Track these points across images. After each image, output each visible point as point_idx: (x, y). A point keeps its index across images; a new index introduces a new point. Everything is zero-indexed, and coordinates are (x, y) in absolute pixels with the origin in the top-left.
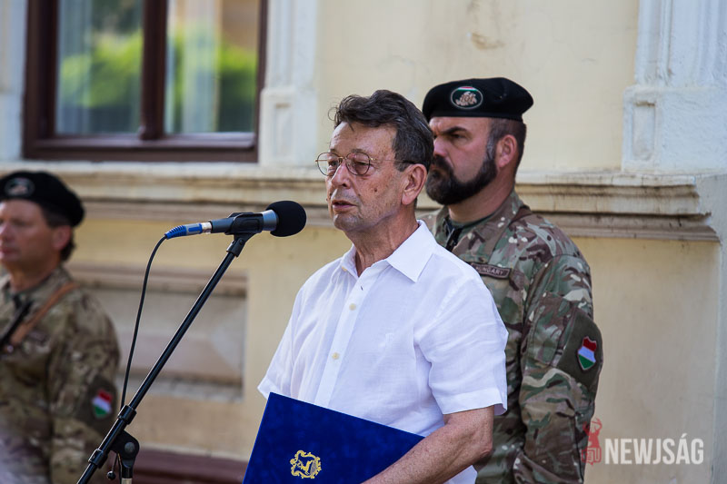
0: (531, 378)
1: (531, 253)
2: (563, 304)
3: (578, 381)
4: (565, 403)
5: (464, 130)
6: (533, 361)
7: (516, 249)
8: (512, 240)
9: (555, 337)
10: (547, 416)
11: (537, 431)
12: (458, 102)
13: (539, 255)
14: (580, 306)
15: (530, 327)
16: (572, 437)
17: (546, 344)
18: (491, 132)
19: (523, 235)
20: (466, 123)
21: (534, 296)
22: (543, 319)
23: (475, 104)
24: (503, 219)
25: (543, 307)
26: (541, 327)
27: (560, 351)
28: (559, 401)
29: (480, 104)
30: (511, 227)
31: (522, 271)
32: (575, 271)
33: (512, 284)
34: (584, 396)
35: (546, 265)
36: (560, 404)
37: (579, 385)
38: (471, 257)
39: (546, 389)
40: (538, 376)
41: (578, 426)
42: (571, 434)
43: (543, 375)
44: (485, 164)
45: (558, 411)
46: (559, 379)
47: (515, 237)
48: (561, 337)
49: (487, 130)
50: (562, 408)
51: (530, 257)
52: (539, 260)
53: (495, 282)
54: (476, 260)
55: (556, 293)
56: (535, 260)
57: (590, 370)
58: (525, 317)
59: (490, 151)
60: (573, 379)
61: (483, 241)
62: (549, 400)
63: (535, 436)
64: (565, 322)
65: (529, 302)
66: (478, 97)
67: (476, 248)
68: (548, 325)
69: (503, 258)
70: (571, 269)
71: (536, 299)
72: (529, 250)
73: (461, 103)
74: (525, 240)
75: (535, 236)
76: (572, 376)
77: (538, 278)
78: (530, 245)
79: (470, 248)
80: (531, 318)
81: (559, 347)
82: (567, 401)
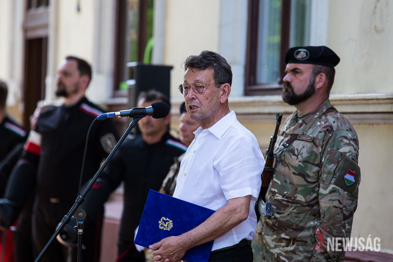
0: (322, 190)
1: (324, 129)
2: (338, 153)
3: (345, 190)
4: (337, 201)
5: (300, 69)
6: (324, 182)
7: (319, 128)
8: (319, 123)
9: (333, 170)
10: (329, 208)
11: (324, 215)
12: (298, 57)
13: (327, 130)
14: (348, 154)
15: (322, 165)
16: (342, 218)
17: (329, 173)
18: (313, 71)
19: (323, 121)
20: (301, 66)
21: (325, 150)
22: (328, 161)
23: (305, 58)
24: (318, 114)
25: (328, 155)
26: (327, 165)
27: (335, 176)
28: (334, 200)
29: (308, 58)
30: (320, 117)
31: (320, 138)
32: (346, 138)
33: (315, 144)
34: (349, 198)
35: (330, 135)
36: (335, 202)
37: (346, 193)
38: (299, 132)
39: (328, 195)
40: (325, 189)
41: (345, 212)
42: (341, 216)
43: (328, 187)
44: (309, 86)
45: (334, 205)
46: (334, 189)
47: (320, 122)
48: (335, 169)
49: (311, 70)
50: (336, 203)
51: (324, 131)
52: (327, 132)
53: (307, 143)
54: (301, 133)
55: (334, 149)
56: (325, 133)
57: (352, 185)
58: (321, 161)
59: (312, 80)
60: (342, 190)
61: (306, 124)
62: (330, 200)
63: (324, 217)
64: (338, 162)
65: (323, 153)
66: (307, 54)
67: (302, 128)
68: (330, 163)
69: (313, 132)
70: (343, 137)
71: (326, 152)
72: (324, 128)
73: (299, 57)
74: (323, 123)
75: (328, 121)
76: (341, 188)
77: (326, 141)
78: (325, 125)
79: (300, 127)
80: (323, 160)
81: (334, 174)
82: (339, 201)
